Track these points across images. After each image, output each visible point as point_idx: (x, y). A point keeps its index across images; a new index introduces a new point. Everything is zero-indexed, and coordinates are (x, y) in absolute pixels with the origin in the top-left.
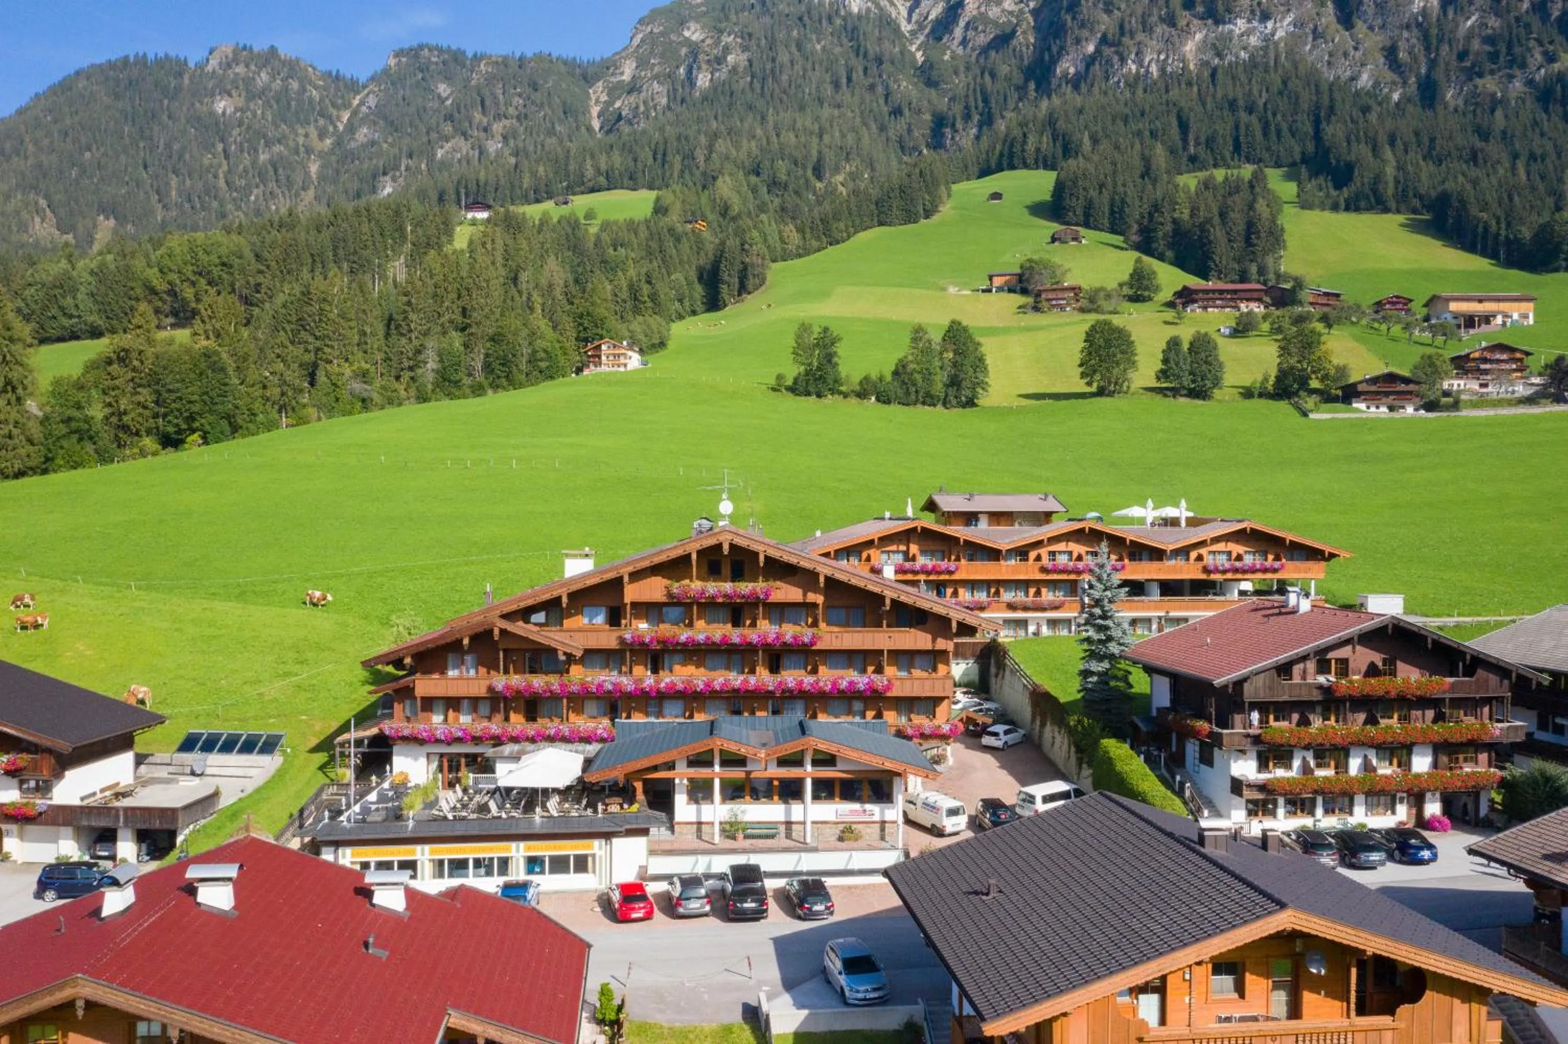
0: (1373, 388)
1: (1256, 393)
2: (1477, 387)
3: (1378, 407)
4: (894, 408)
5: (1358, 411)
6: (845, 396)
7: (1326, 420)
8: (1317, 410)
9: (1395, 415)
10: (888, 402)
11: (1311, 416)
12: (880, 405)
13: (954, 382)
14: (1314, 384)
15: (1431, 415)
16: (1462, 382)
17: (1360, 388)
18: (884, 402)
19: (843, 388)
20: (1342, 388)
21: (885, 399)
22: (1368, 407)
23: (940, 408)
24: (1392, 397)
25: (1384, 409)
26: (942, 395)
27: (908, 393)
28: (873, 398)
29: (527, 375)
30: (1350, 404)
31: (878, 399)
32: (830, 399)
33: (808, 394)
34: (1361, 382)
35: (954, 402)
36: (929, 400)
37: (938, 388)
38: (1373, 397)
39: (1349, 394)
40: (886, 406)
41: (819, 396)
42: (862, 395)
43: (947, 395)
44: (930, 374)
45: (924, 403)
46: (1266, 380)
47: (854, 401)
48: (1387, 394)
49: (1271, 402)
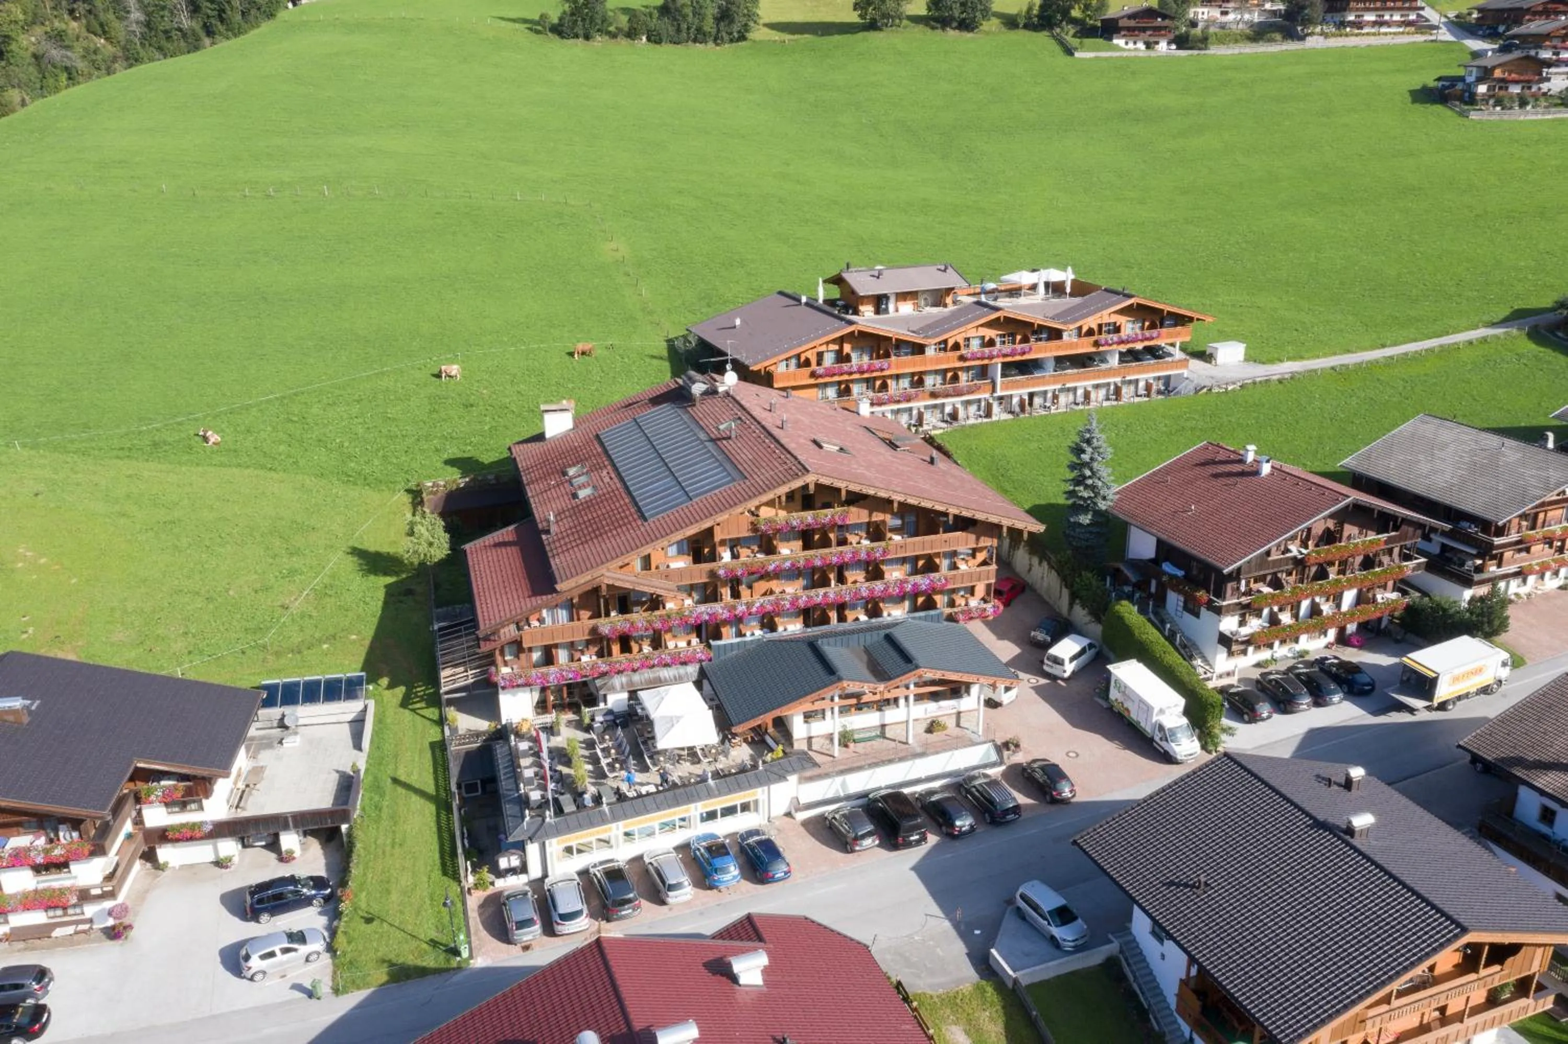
0: (1132, 23)
1: (1022, 22)
2: (1218, 15)
3: (1135, 43)
4: (667, 49)
5: (1117, 48)
6: (613, 36)
7: (1090, 59)
8: (1082, 47)
9: (1152, 54)
10: (659, 42)
11: (1077, 55)
12: (652, 46)
13: (725, 16)
14: (1076, 13)
15: (1183, 53)
16: (1206, 10)
17: (1121, 23)
18: (656, 42)
19: (612, 29)
20: (1103, 21)
21: (655, 38)
22: (1127, 43)
23: (711, 45)
24: (1149, 33)
25: (1141, 46)
26: (714, 31)
27: (679, 30)
28: (644, 38)
29: (243, 13)
30: (1111, 39)
31: (649, 39)
32: (599, 41)
33: (576, 36)
34: (1123, 17)
35: (726, 37)
36: (700, 37)
37: (709, 25)
38: (1132, 32)
39: (1109, 29)
40: (658, 46)
41: (587, 37)
42: (631, 34)
43: (718, 31)
44: (701, 7)
45: (695, 41)
46: (1030, 9)
47: (624, 42)
48: (1144, 30)
49: (1034, 34)
